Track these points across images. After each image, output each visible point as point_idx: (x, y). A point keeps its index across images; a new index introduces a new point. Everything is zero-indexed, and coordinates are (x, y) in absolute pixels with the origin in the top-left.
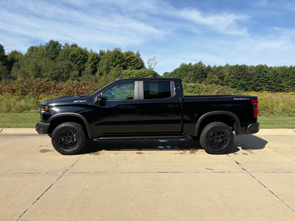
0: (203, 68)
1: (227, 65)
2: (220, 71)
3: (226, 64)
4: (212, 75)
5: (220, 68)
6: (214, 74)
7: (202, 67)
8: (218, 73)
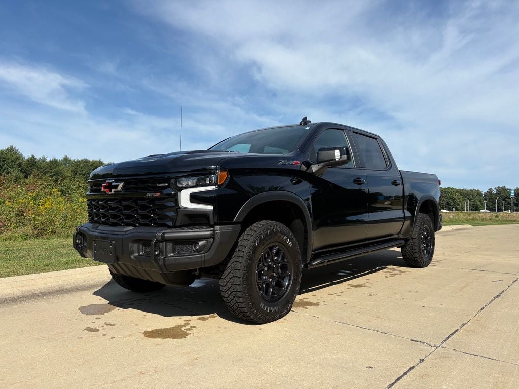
0: (20, 161)
1: (66, 159)
2: (57, 169)
3: (64, 156)
4: (40, 174)
5: (54, 162)
6: (45, 174)
7: (17, 159)
8: (51, 172)
